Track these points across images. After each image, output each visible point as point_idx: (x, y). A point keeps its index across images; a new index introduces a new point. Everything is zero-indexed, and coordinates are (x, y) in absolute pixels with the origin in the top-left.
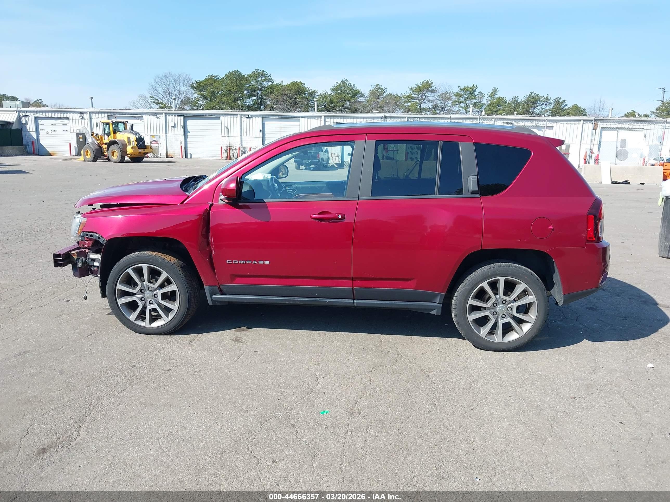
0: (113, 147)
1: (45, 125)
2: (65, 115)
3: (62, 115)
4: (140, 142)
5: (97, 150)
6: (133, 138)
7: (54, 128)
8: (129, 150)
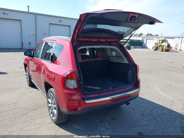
0: (160, 47)
1: (148, 41)
2: (154, 38)
3: (153, 38)
4: (169, 46)
5: (156, 48)
6: (167, 44)
7: (150, 41)
8: (164, 48)
